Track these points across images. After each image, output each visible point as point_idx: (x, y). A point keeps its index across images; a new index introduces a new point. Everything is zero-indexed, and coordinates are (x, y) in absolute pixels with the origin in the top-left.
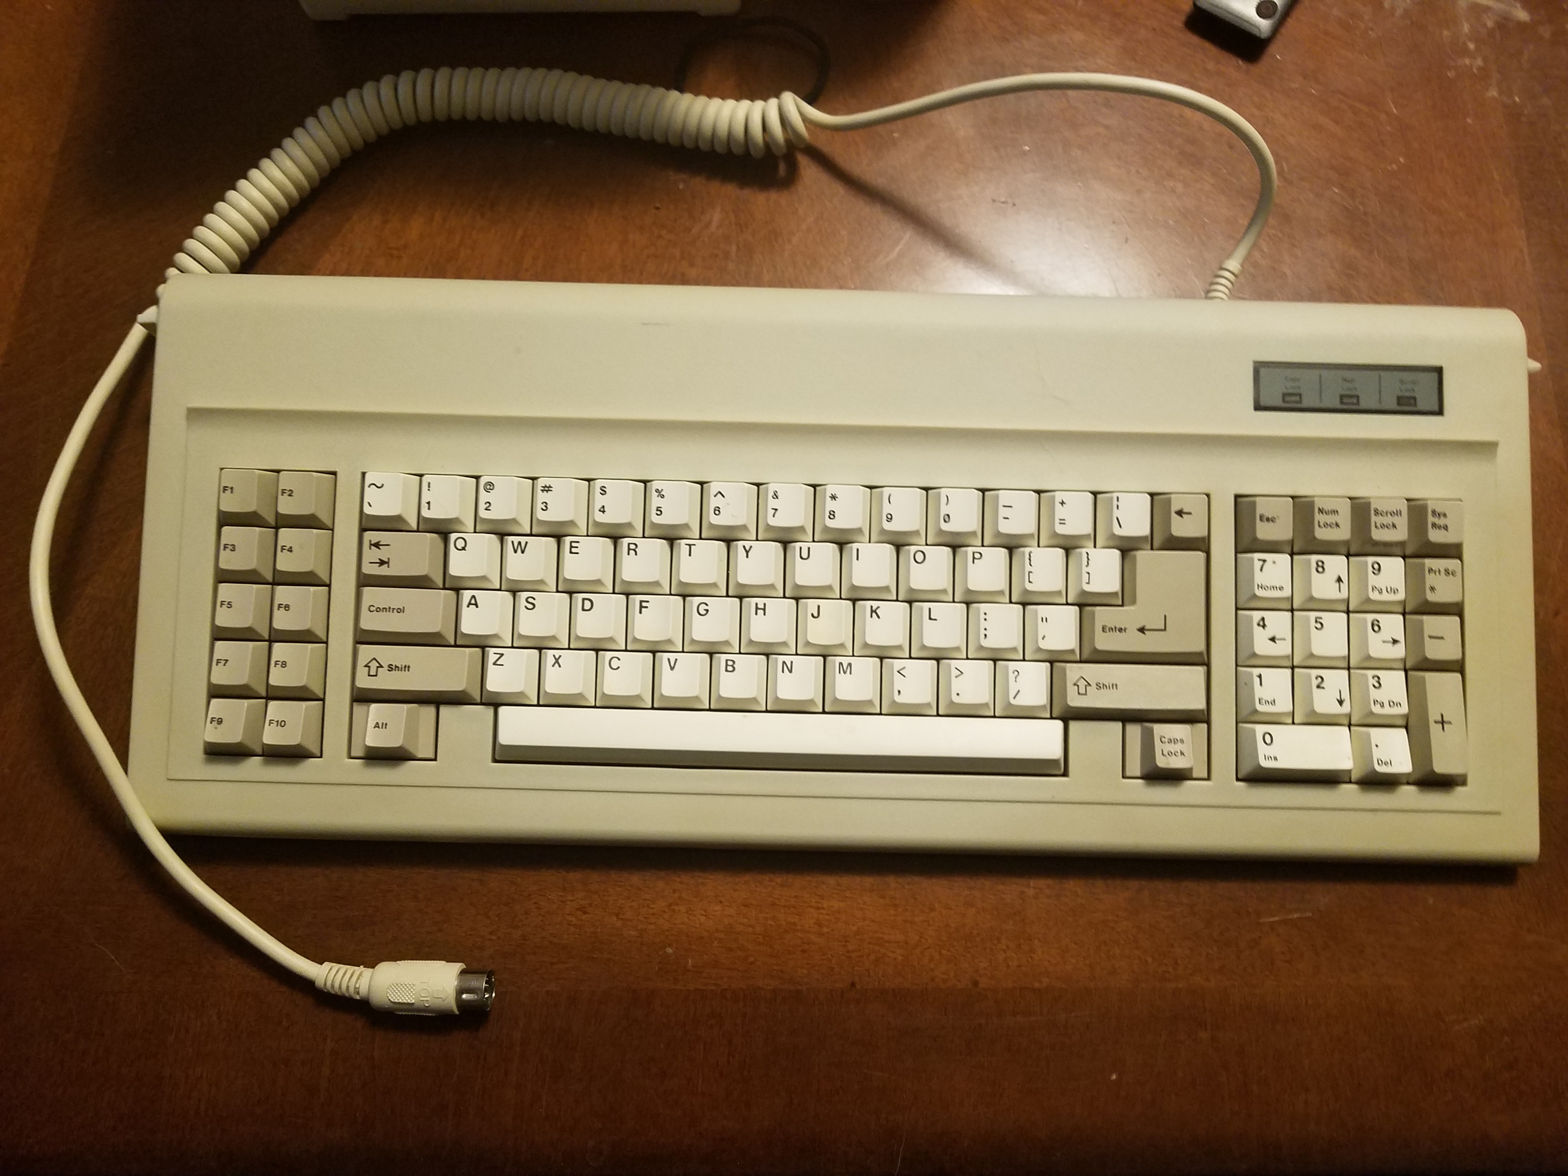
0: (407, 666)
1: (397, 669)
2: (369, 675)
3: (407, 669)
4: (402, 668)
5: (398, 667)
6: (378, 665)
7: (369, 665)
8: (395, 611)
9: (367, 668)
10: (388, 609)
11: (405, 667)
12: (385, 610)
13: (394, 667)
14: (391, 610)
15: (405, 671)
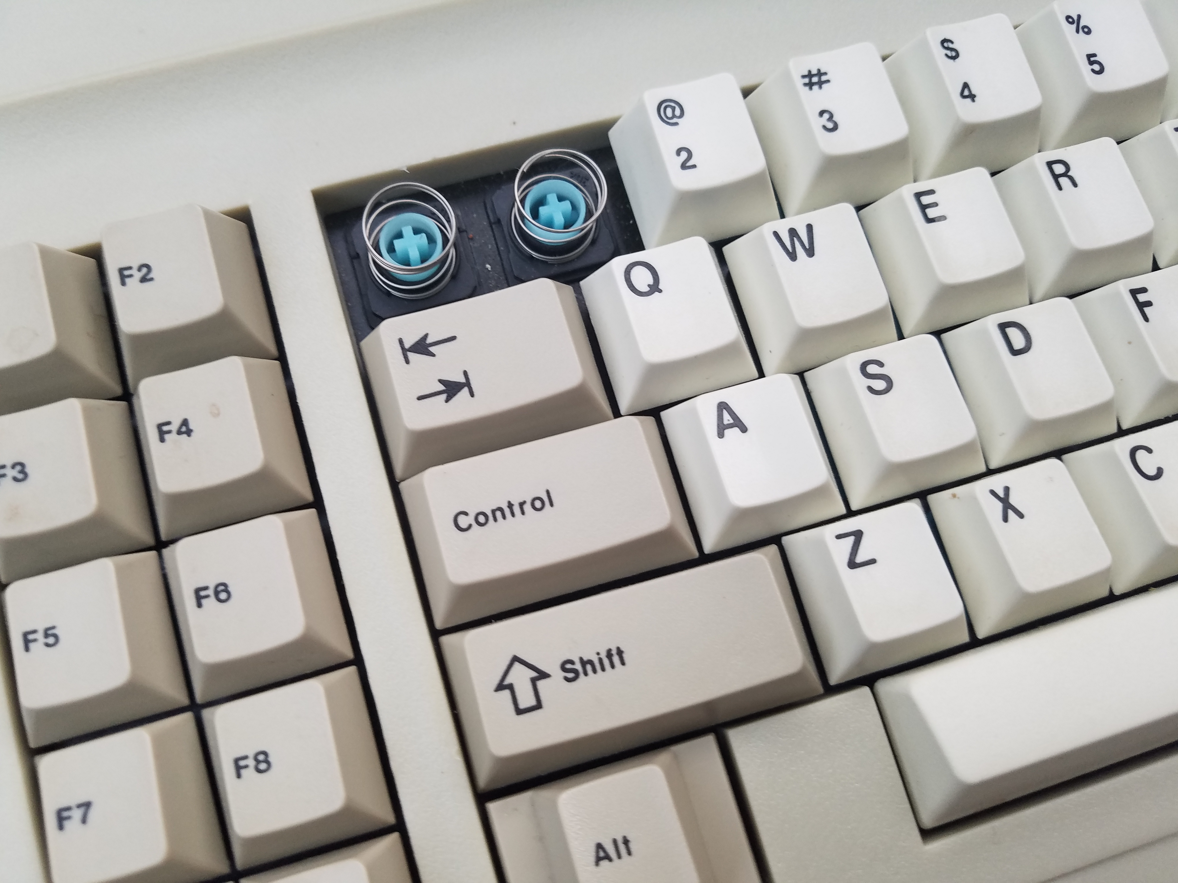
0: (614, 652)
1: (589, 667)
2: (519, 712)
3: (616, 659)
4: (601, 660)
5: (591, 662)
6: (534, 674)
7: (507, 682)
8: (527, 507)
9: (507, 693)
10: (507, 512)
11: (609, 655)
12: (498, 514)
13: (578, 666)
14: (517, 509)
15: (613, 666)
